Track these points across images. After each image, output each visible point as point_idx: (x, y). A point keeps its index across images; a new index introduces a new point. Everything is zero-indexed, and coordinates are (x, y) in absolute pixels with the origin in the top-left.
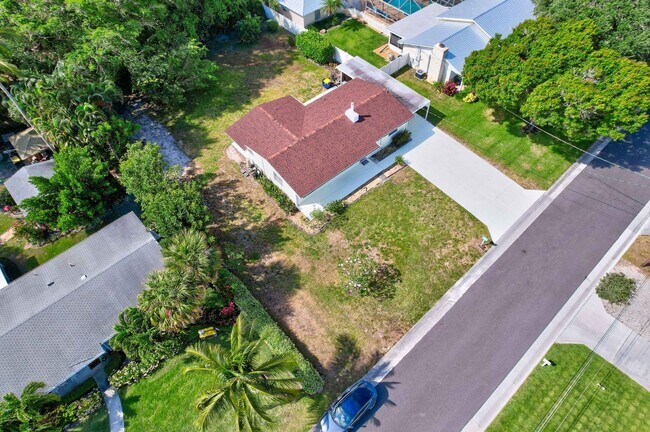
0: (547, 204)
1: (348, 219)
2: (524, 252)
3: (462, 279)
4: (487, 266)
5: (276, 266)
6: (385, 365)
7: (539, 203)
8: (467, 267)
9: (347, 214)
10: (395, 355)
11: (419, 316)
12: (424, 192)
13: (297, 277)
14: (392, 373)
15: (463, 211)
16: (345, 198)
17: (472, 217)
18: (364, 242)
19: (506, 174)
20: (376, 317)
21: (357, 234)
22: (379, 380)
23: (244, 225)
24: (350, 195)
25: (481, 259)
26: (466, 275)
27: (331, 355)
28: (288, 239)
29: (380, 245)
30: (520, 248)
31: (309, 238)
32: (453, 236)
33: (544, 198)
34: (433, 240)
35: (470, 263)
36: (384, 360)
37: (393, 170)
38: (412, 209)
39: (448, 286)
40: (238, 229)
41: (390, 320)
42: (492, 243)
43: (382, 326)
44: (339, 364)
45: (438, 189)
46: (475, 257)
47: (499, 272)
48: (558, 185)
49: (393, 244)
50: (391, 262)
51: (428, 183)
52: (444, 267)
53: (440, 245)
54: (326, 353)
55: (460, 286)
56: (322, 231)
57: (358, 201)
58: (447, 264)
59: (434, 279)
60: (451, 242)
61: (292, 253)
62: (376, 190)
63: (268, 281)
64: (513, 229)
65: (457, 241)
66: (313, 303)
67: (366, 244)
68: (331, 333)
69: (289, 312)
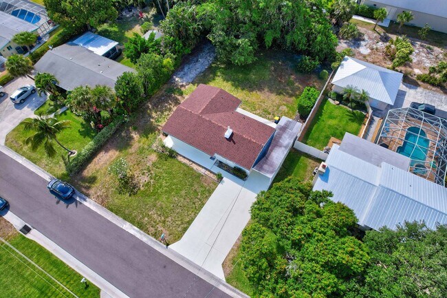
0: (212, 282)
1: (166, 160)
2: (165, 267)
3: (138, 229)
4: (150, 243)
5: (131, 138)
6: (85, 200)
7: (212, 276)
8: (147, 231)
9: (169, 159)
10: (90, 203)
11: (112, 210)
12: (199, 197)
13: (126, 148)
14: (81, 203)
15: (189, 223)
16: (181, 155)
17: (185, 229)
18: (152, 172)
19: (232, 249)
20: (108, 189)
21: (157, 168)
22: (78, 199)
23: (153, 118)
24: (184, 157)
25: (155, 240)
26: (142, 232)
27: (87, 175)
28: (147, 138)
29: (152, 181)
30: (168, 263)
31: (150, 146)
32: (167, 220)
33: (219, 281)
34: (162, 208)
35: (150, 233)
36: (88, 199)
37: (212, 175)
38: (183, 192)
39: (133, 222)
40: (150, 116)
41: (107, 196)
42: (168, 245)
43: (103, 193)
44: (84, 180)
45: (203, 204)
46: (155, 235)
47: (146, 251)
48: (235, 292)
49: (154, 187)
50: (142, 189)
51: (207, 198)
52: (143, 218)
53: (159, 213)
54: (88, 172)
55: (134, 229)
56: (155, 151)
57: (180, 162)
58: (146, 219)
59: (135, 213)
60: (163, 219)
61: (139, 142)
62: (192, 169)
63: (123, 138)
64: (183, 258)
65: (164, 222)
66: (112, 159)
67: (151, 174)
68: (97, 172)
69: (107, 151)
